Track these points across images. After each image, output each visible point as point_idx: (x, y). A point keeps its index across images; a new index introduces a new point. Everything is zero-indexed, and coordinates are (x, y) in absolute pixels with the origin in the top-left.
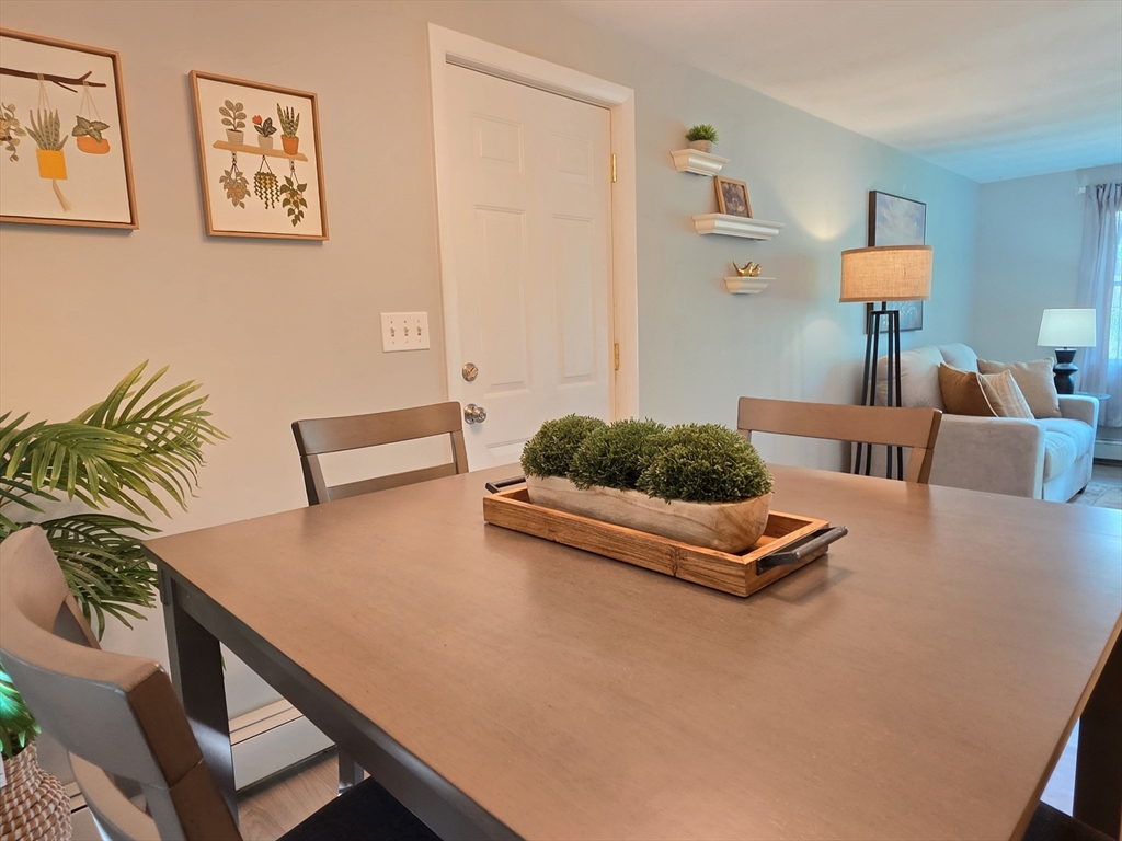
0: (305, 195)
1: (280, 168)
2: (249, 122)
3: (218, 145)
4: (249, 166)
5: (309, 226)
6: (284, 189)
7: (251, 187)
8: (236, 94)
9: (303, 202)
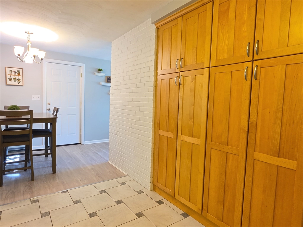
0: (20, 80)
1: (17, 77)
2: (13, 72)
3: (8, 75)
4: (12, 77)
5: (21, 83)
6: (17, 79)
7: (12, 79)
8: (11, 69)
9: (20, 81)
